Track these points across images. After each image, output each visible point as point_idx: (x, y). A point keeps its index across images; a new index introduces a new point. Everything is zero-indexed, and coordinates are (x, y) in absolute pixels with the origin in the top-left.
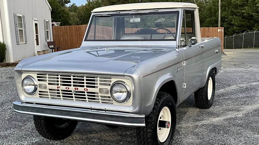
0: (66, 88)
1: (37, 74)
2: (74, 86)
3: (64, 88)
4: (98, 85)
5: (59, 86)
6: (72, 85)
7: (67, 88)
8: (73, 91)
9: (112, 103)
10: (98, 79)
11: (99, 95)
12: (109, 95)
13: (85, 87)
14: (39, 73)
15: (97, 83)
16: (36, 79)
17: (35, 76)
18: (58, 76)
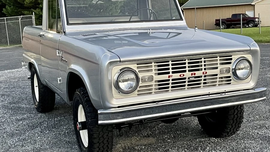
0: (180, 76)
1: (137, 64)
2: (189, 71)
3: (178, 76)
4: (219, 65)
5: (171, 74)
6: (187, 71)
7: (182, 75)
8: (187, 78)
9: (230, 83)
10: (218, 58)
11: (218, 76)
12: (230, 74)
13: (203, 71)
14: (140, 62)
15: (217, 63)
16: (137, 70)
17: (134, 67)
18: (168, 62)
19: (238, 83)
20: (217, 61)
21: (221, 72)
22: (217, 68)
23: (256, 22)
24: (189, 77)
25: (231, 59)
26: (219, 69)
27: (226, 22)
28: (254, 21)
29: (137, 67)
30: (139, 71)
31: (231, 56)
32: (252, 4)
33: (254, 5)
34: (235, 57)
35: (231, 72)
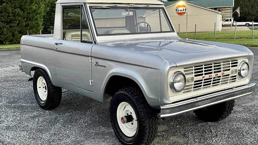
1: (184, 69)
3: (208, 77)
6: (213, 72)
7: (210, 76)
8: (213, 78)
9: (235, 81)
10: (231, 62)
11: (230, 76)
12: (237, 74)
13: (222, 72)
14: (186, 67)
15: (230, 66)
16: (184, 73)
17: (182, 70)
18: (202, 66)
19: (240, 80)
20: (230, 64)
21: (232, 72)
22: (229, 70)
24: (214, 77)
25: (237, 63)
26: (231, 70)
29: (184, 71)
30: (185, 74)
31: (237, 60)
32: (143, 16)
34: (239, 61)
35: (237, 73)
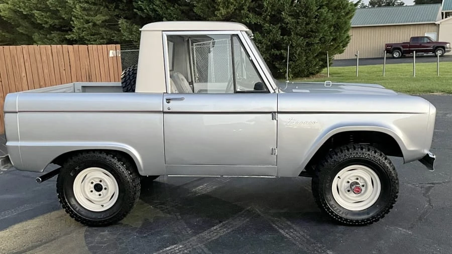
23: (448, 48)
27: (401, 48)
28: (444, 48)
32: (436, 23)
33: (439, 24)
